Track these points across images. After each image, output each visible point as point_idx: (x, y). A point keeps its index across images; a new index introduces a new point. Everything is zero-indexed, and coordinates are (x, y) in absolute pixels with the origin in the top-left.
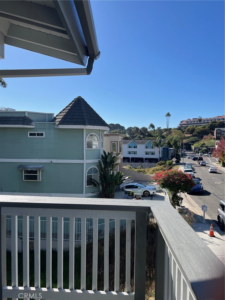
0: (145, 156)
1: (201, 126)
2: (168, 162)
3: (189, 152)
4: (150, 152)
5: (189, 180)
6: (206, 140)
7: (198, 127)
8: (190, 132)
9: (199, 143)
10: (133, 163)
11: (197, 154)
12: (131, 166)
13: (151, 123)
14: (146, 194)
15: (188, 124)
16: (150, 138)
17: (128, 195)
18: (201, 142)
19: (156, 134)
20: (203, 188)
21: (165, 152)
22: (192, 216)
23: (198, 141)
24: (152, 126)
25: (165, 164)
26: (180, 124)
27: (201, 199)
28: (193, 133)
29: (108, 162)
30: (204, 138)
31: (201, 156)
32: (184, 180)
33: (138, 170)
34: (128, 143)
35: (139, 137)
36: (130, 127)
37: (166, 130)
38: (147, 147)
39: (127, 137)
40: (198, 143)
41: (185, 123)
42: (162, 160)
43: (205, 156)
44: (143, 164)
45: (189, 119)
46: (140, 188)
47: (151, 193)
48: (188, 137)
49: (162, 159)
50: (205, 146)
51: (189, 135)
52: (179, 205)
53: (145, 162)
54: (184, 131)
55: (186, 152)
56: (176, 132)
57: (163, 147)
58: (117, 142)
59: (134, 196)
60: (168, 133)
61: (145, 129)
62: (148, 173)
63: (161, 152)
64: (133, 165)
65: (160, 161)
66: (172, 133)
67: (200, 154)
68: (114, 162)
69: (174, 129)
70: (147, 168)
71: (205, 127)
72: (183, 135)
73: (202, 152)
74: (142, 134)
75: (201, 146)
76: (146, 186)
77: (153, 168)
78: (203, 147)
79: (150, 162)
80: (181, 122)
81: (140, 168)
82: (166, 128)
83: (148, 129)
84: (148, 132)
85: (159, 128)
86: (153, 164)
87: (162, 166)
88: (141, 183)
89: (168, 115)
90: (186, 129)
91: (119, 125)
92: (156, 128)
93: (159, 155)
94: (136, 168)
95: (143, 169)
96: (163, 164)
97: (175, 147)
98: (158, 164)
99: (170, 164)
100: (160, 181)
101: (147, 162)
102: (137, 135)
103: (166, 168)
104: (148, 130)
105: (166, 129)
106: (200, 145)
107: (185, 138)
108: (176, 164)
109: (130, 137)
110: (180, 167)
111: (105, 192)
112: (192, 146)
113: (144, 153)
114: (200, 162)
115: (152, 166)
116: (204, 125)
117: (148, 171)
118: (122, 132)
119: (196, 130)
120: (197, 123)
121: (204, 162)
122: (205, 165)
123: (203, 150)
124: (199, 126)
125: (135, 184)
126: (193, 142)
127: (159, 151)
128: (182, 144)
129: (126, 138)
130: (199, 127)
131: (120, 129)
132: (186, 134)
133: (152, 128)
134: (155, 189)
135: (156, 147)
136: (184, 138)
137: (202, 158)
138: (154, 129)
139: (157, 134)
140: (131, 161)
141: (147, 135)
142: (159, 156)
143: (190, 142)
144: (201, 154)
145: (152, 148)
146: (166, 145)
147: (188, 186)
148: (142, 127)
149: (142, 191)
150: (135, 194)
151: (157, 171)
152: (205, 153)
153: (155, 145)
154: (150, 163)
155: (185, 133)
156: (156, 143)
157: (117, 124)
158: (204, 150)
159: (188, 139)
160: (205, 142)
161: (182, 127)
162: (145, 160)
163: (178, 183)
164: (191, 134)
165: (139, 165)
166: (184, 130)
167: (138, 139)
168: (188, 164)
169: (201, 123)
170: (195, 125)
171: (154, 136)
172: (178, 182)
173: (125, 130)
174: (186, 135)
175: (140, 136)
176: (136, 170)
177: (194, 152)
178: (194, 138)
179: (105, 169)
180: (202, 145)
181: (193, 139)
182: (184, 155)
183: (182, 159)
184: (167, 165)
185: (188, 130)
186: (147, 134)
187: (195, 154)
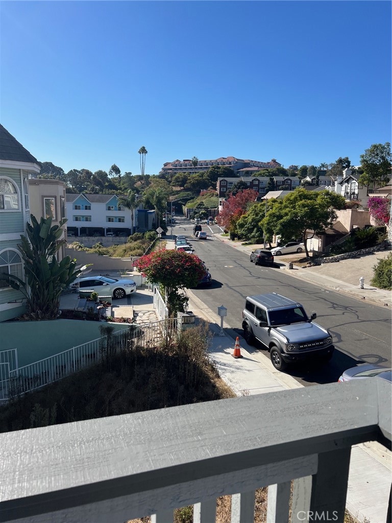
0: (106, 225)
1: (197, 174)
2: (147, 235)
3: (179, 218)
4: (116, 217)
5: (196, 266)
6: (205, 196)
7: (191, 175)
8: (180, 183)
9: (195, 202)
10: (85, 238)
11: (191, 220)
12: (82, 243)
13: (113, 164)
14: (119, 294)
15: (176, 169)
16: (114, 192)
17: (87, 301)
18: (198, 201)
19: (123, 184)
20: (210, 277)
21: (143, 217)
22: (207, 327)
23: (193, 198)
24: (116, 169)
25: (143, 238)
26: (163, 169)
27: (209, 294)
28: (185, 185)
29: (43, 239)
30: (201, 193)
31: (198, 223)
32: (189, 266)
33: (96, 250)
34: (73, 200)
35: (93, 189)
36: (74, 170)
37: (140, 178)
38: (109, 209)
39: (70, 188)
40: (193, 202)
41: (171, 167)
42: (138, 232)
43: (204, 223)
44: (103, 238)
45: (177, 161)
46: (107, 284)
47: (128, 291)
48: (178, 192)
49: (136, 231)
50: (203, 207)
51: (178, 189)
52: (182, 310)
53: (107, 235)
54: (170, 182)
55: (174, 217)
56: (157, 181)
57: (138, 208)
58: (55, 197)
59: (98, 301)
60: (144, 184)
61: (101, 175)
62: (115, 255)
63: (136, 218)
64: (85, 241)
65: (134, 232)
66: (150, 183)
67: (196, 219)
68: (55, 238)
69: (154, 178)
70: (112, 246)
71: (202, 175)
72: (169, 187)
73: (200, 218)
74: (98, 183)
75: (197, 208)
76: (117, 281)
77: (123, 247)
78: (200, 208)
79: (117, 235)
80: (165, 165)
81: (98, 246)
82: (141, 174)
83: (108, 174)
84: (109, 181)
85: (128, 174)
86: (123, 238)
87: (138, 241)
88: (107, 276)
89: (143, 151)
90: (174, 178)
91: (51, 164)
92: (123, 174)
93: (132, 223)
94: (92, 247)
95: (104, 249)
96: (139, 238)
97: (159, 209)
98: (131, 238)
99: (152, 238)
100: (147, 270)
101: (111, 234)
102: (88, 185)
103: (146, 245)
104: (109, 177)
105: (140, 176)
106: (196, 206)
107: (173, 193)
108: (161, 238)
109: (75, 189)
110: (168, 242)
111: (39, 299)
112: (184, 207)
113: (105, 219)
114: (198, 233)
115: (121, 243)
116: (201, 171)
117: (115, 251)
118: (59, 177)
119: (189, 179)
120: (191, 168)
121: (204, 234)
122: (205, 239)
123: (200, 213)
124: (193, 173)
125: (98, 278)
126: (186, 201)
127: (132, 215)
128: (169, 204)
129: (68, 191)
130: (194, 175)
131: (53, 172)
132: (173, 186)
133: (116, 174)
134: (134, 283)
135: (127, 209)
136: (171, 193)
137: (200, 226)
138: (120, 176)
139: (126, 185)
140: (80, 234)
141: (107, 186)
142: (132, 225)
143: (180, 200)
144: (198, 221)
145: (120, 209)
146: (143, 205)
147: (195, 276)
148: (97, 170)
149: (111, 289)
150: (99, 297)
151: (131, 251)
152: (204, 219)
153: (124, 205)
154: (117, 237)
155: (171, 184)
156: (125, 200)
157: (47, 163)
158: (202, 213)
159: (176, 196)
160: (204, 201)
161: (166, 173)
162: (107, 232)
163: (179, 273)
164: (182, 187)
165: (98, 241)
166: (170, 179)
167: (91, 193)
168: (182, 238)
169: (196, 168)
170: (187, 172)
171: (120, 189)
172: (179, 270)
173: (63, 174)
174: (175, 189)
175: (93, 187)
176: (92, 250)
177: (187, 217)
178: (187, 193)
179: (36, 253)
180: (199, 205)
181: (184, 195)
182: (172, 223)
183: (169, 228)
184: (146, 240)
185: (177, 180)
186: (107, 184)
187: (188, 220)
